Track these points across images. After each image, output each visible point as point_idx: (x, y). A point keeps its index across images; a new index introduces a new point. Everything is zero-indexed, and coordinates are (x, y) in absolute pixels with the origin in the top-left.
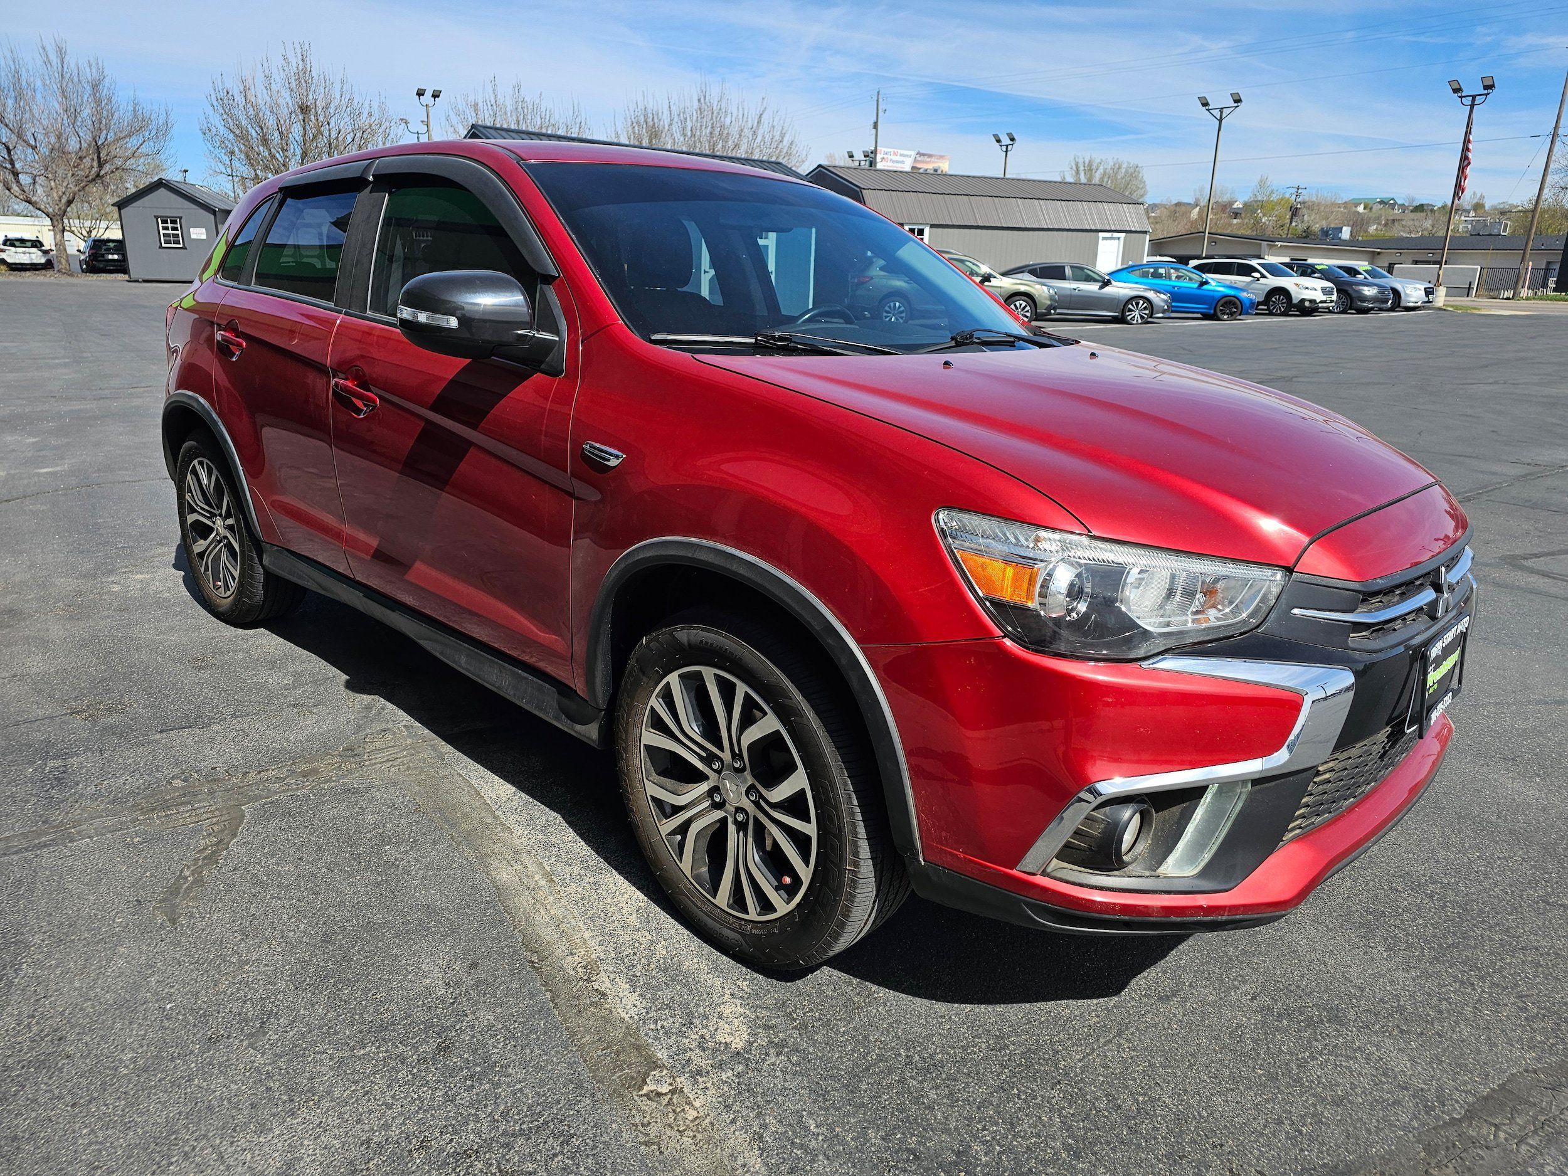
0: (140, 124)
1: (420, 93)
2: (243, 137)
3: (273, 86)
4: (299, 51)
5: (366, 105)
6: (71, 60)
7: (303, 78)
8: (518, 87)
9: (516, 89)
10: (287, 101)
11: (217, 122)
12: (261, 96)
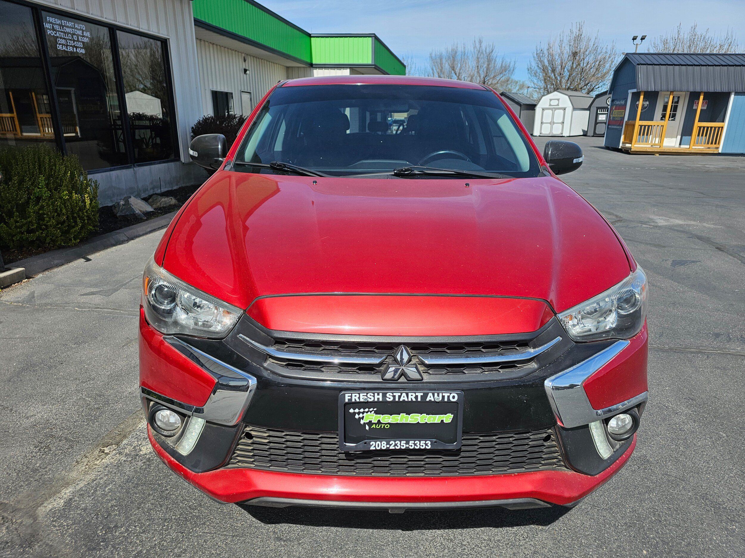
0: (505, 69)
1: (634, 39)
2: (544, 70)
3: (563, 45)
4: (578, 26)
5: (604, 48)
6: (484, 45)
7: (578, 38)
8: (694, 28)
9: (693, 29)
10: (567, 51)
11: (534, 64)
12: (556, 50)
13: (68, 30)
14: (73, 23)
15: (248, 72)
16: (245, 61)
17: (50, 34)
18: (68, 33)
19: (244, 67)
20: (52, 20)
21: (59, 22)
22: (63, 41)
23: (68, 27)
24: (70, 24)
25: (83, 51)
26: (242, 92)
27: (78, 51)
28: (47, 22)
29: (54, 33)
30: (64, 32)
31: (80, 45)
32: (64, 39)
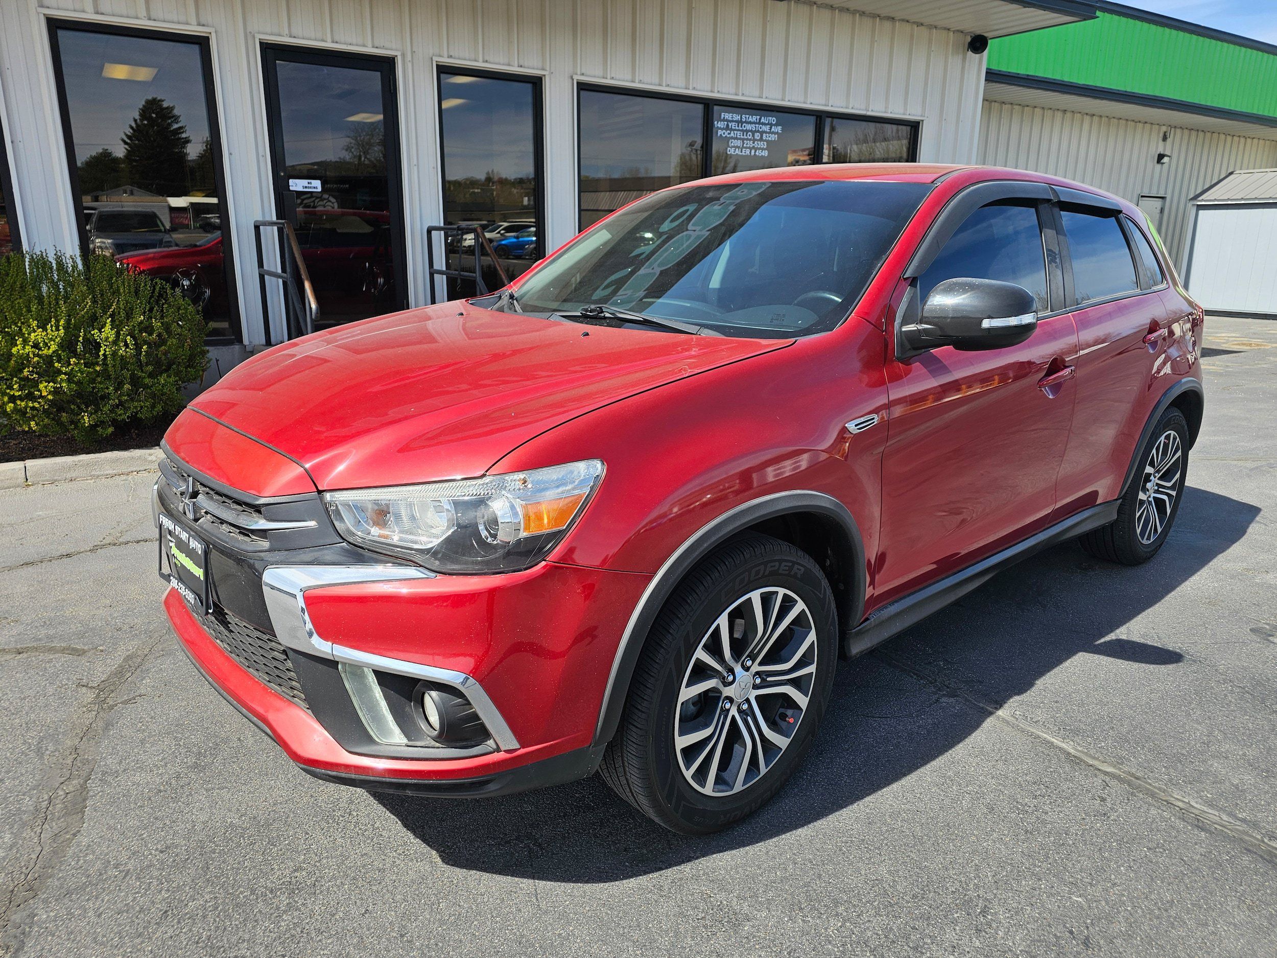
13: (749, 127)
14: (758, 117)
15: (1166, 160)
16: (1165, 138)
17: (721, 135)
18: (747, 131)
19: (1161, 150)
20: (728, 116)
21: (737, 117)
22: (739, 143)
23: (750, 123)
24: (754, 119)
25: (765, 153)
26: (1142, 196)
27: (757, 153)
28: (720, 120)
29: (726, 134)
30: (742, 131)
31: (763, 145)
32: (740, 139)
